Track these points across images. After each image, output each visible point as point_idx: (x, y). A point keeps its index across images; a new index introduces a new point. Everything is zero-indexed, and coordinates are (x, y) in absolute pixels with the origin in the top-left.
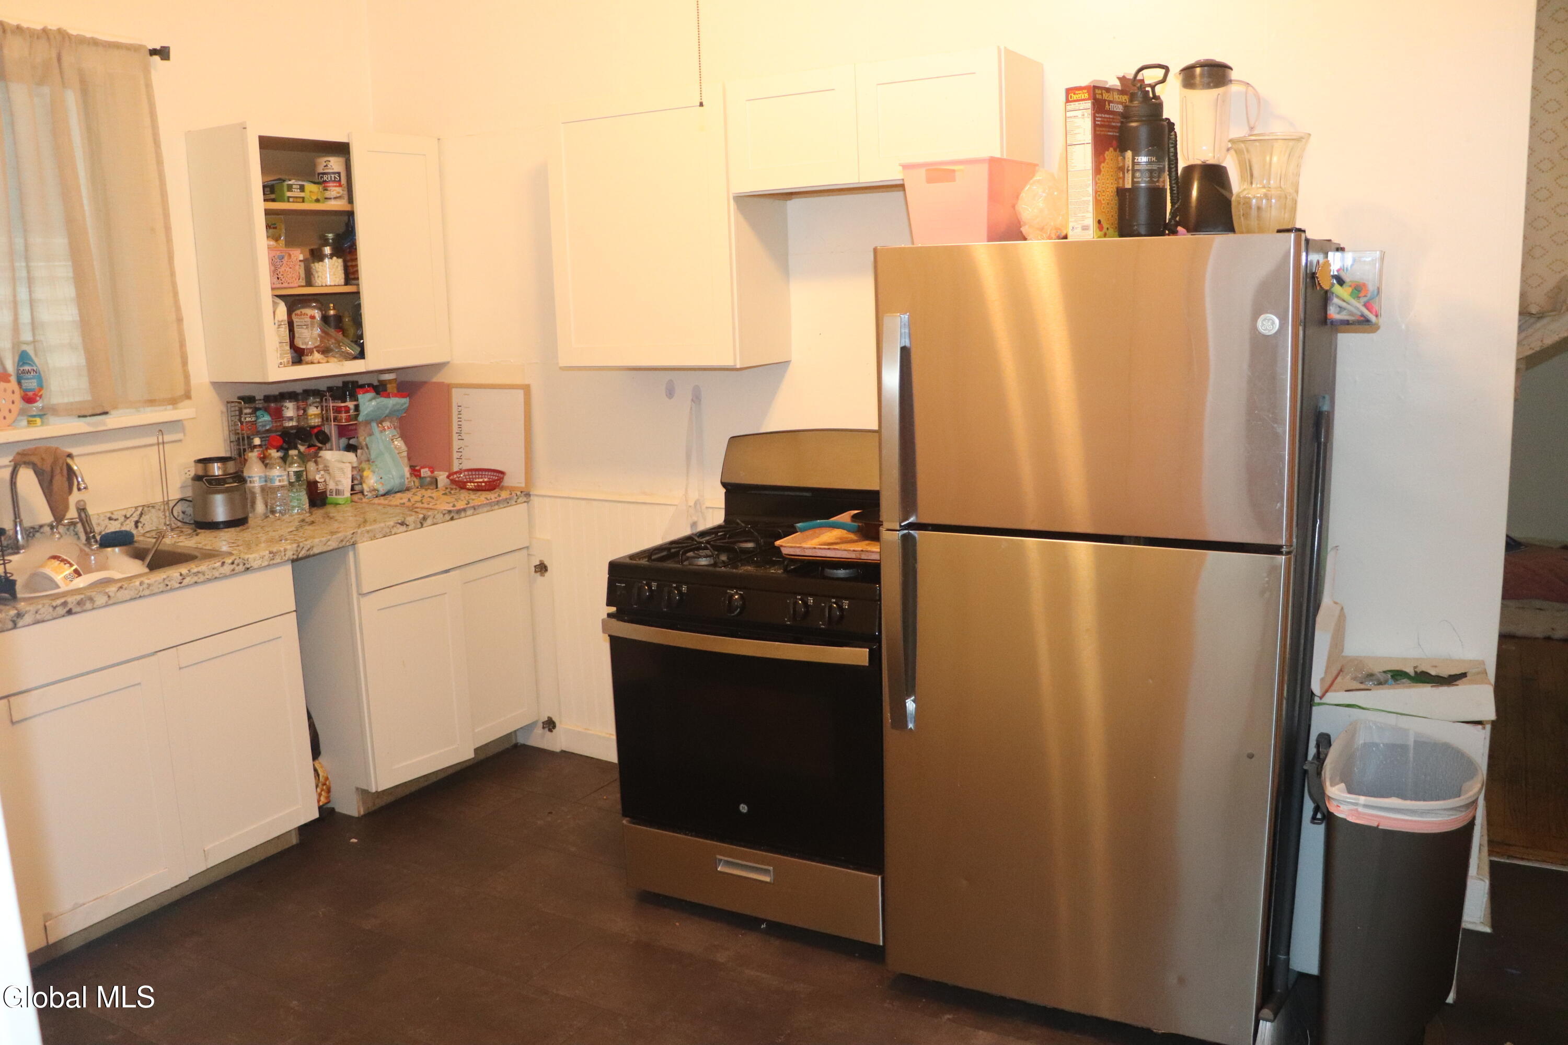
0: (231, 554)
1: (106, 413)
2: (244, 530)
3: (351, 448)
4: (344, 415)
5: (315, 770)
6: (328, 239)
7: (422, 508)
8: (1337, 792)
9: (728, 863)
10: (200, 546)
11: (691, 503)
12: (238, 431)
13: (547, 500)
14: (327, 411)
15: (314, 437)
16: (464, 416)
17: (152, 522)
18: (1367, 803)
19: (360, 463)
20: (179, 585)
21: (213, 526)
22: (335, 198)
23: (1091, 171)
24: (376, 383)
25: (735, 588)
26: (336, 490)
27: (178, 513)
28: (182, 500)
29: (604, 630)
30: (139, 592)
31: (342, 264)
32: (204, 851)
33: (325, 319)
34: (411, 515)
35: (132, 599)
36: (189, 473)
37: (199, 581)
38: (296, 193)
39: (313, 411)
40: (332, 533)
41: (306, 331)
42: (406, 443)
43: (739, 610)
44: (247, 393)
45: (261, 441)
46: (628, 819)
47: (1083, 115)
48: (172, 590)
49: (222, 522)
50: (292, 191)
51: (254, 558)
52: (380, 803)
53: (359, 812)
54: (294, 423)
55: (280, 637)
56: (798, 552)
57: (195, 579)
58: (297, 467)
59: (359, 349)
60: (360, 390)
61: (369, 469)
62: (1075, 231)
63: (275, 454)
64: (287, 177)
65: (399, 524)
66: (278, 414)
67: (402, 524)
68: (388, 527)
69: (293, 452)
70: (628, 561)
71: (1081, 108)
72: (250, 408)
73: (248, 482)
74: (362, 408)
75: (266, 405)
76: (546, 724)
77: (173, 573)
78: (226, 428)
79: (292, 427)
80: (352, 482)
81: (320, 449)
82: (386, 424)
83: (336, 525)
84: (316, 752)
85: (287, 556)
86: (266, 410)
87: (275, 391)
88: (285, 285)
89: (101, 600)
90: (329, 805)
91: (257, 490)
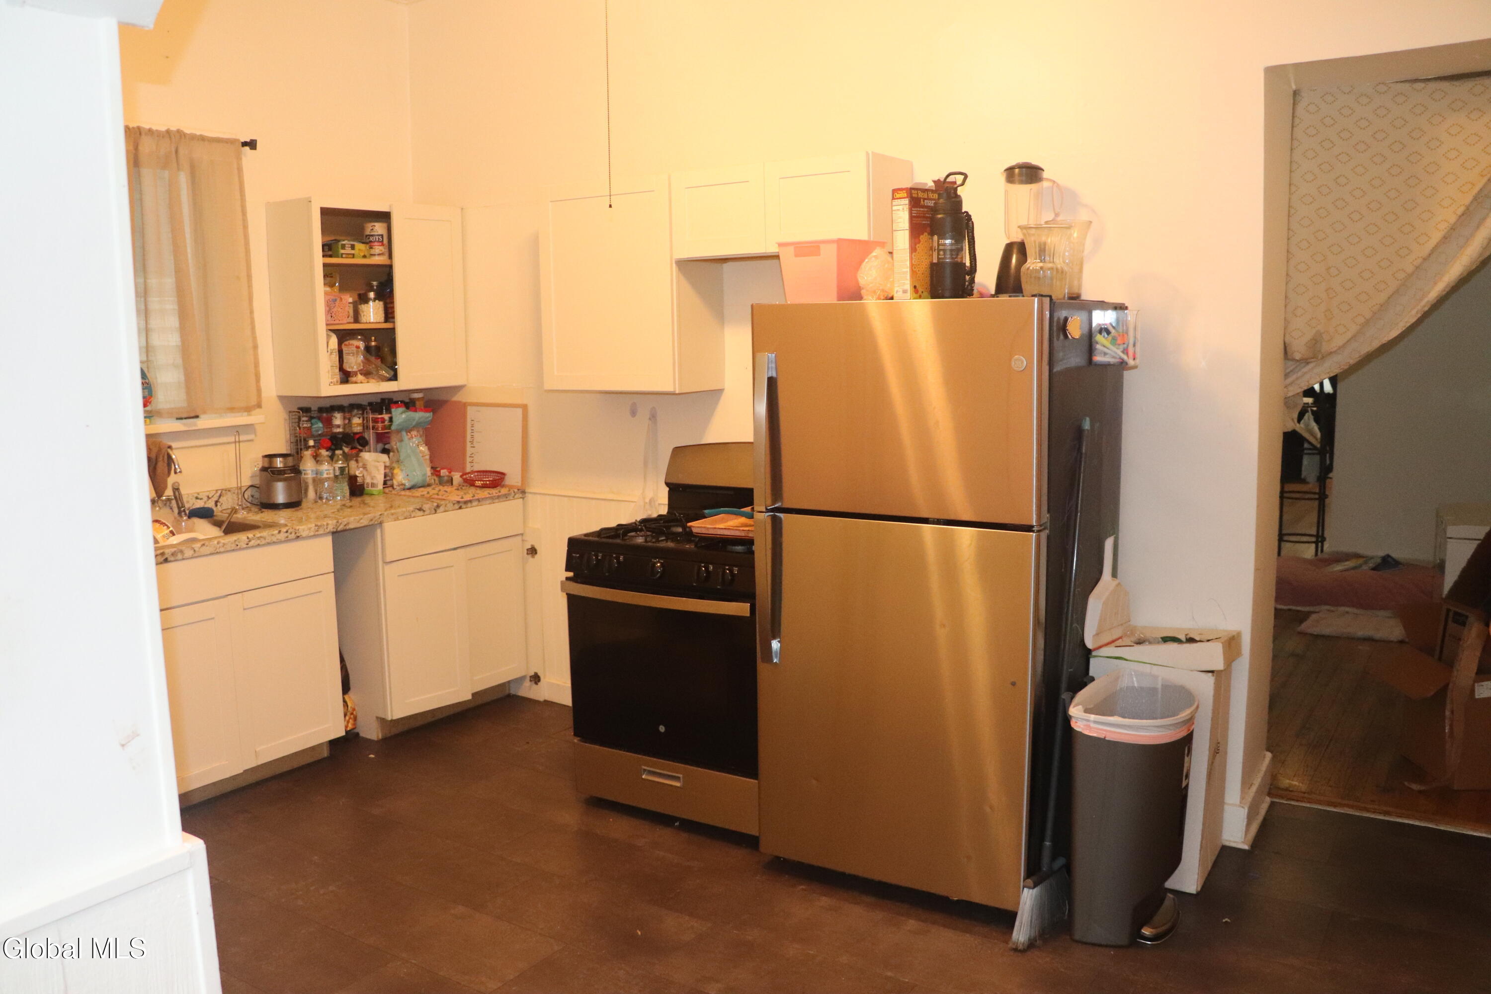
0: (286, 525)
1: (197, 417)
2: (298, 510)
3: (385, 451)
4: (380, 425)
5: (345, 701)
6: (373, 286)
7: (437, 499)
8: (1076, 712)
9: (651, 773)
10: (263, 520)
11: (647, 500)
12: (296, 435)
13: (538, 496)
14: (367, 421)
15: (356, 441)
16: (475, 428)
17: (228, 502)
18: (1095, 720)
19: (392, 463)
20: (245, 546)
21: (274, 507)
22: (379, 255)
23: (908, 250)
24: (407, 400)
25: (658, 558)
26: (372, 483)
27: (248, 496)
28: (252, 486)
29: (563, 590)
30: (216, 549)
31: (383, 306)
32: (256, 751)
33: (368, 349)
34: (428, 503)
35: (212, 554)
36: (257, 466)
37: (261, 543)
38: (348, 251)
39: (356, 421)
40: (365, 514)
41: (352, 358)
42: (429, 449)
43: (659, 574)
44: (305, 405)
45: (315, 443)
46: (579, 738)
47: (903, 209)
48: (241, 549)
49: (281, 504)
50: (345, 249)
51: (304, 529)
52: (395, 731)
53: (378, 736)
54: (340, 430)
55: (320, 592)
56: (704, 531)
57: (258, 542)
58: (341, 464)
59: (392, 373)
60: (394, 406)
61: (398, 467)
62: (898, 293)
63: (324, 453)
64: (341, 238)
65: (418, 509)
66: (328, 422)
67: (420, 509)
68: (409, 511)
69: (338, 452)
70: (583, 537)
71: (902, 204)
72: (306, 416)
73: (303, 474)
74: (394, 419)
75: (319, 415)
76: (533, 678)
77: (242, 537)
78: (288, 432)
79: (339, 433)
80: (385, 477)
81: (361, 451)
82: (414, 433)
83: (368, 509)
84: (346, 687)
85: (329, 529)
86: (319, 418)
87: (327, 404)
88: (337, 322)
89: (188, 553)
90: (356, 731)
91: (310, 482)
